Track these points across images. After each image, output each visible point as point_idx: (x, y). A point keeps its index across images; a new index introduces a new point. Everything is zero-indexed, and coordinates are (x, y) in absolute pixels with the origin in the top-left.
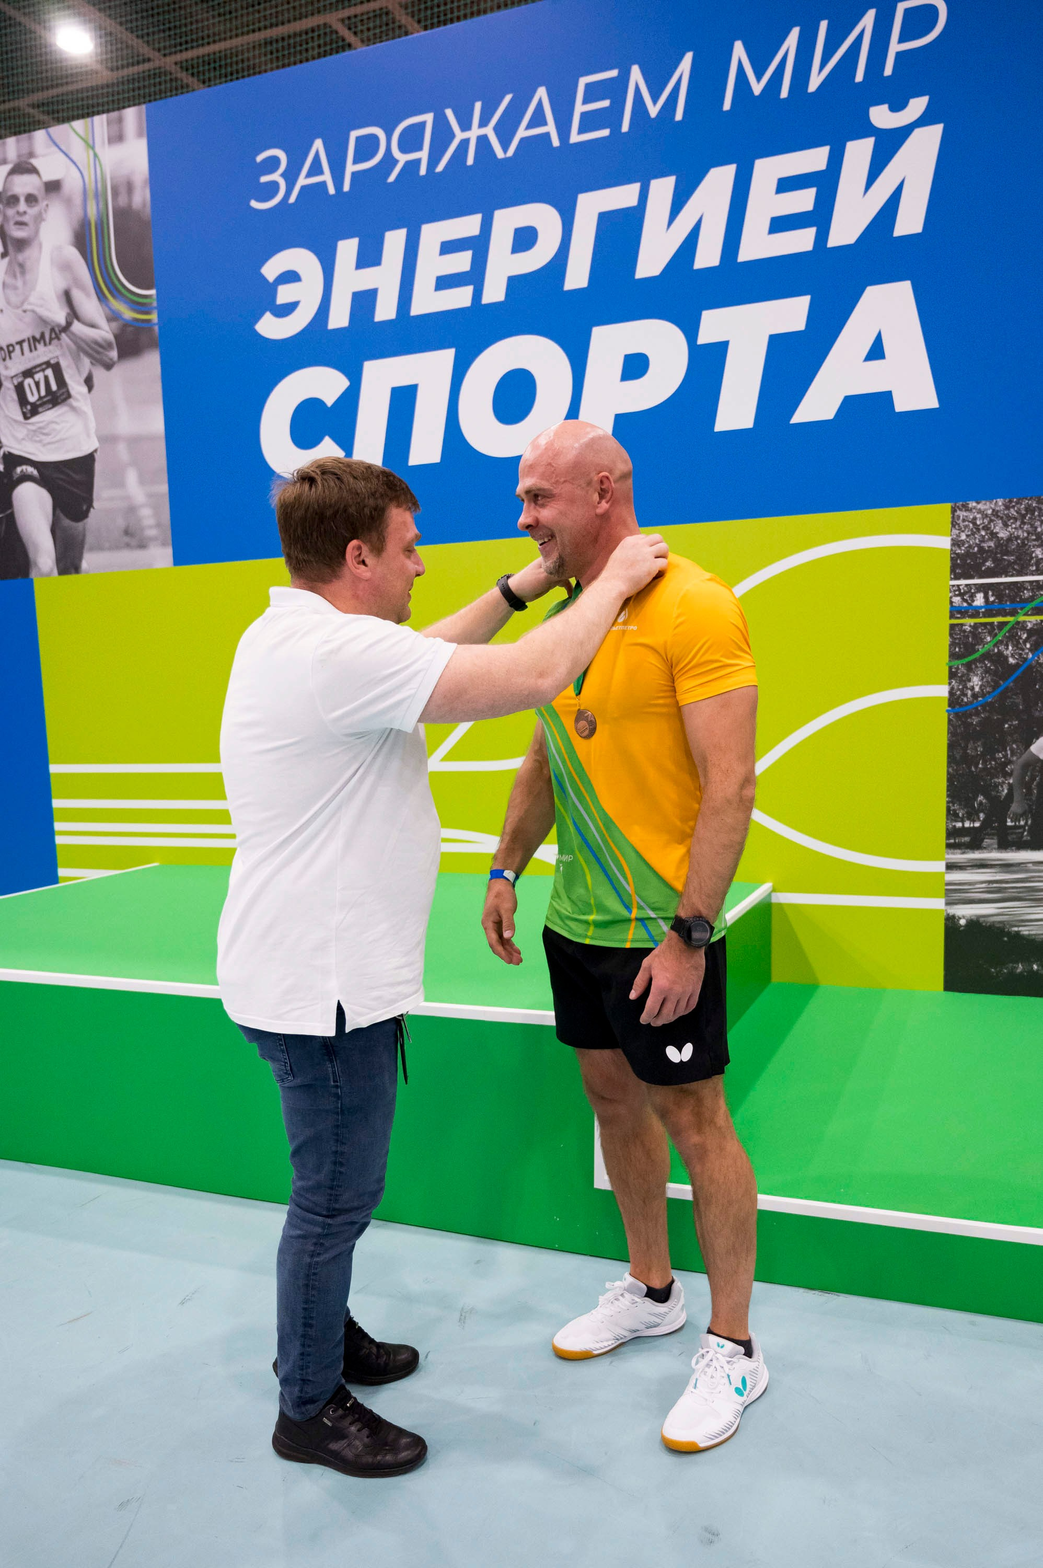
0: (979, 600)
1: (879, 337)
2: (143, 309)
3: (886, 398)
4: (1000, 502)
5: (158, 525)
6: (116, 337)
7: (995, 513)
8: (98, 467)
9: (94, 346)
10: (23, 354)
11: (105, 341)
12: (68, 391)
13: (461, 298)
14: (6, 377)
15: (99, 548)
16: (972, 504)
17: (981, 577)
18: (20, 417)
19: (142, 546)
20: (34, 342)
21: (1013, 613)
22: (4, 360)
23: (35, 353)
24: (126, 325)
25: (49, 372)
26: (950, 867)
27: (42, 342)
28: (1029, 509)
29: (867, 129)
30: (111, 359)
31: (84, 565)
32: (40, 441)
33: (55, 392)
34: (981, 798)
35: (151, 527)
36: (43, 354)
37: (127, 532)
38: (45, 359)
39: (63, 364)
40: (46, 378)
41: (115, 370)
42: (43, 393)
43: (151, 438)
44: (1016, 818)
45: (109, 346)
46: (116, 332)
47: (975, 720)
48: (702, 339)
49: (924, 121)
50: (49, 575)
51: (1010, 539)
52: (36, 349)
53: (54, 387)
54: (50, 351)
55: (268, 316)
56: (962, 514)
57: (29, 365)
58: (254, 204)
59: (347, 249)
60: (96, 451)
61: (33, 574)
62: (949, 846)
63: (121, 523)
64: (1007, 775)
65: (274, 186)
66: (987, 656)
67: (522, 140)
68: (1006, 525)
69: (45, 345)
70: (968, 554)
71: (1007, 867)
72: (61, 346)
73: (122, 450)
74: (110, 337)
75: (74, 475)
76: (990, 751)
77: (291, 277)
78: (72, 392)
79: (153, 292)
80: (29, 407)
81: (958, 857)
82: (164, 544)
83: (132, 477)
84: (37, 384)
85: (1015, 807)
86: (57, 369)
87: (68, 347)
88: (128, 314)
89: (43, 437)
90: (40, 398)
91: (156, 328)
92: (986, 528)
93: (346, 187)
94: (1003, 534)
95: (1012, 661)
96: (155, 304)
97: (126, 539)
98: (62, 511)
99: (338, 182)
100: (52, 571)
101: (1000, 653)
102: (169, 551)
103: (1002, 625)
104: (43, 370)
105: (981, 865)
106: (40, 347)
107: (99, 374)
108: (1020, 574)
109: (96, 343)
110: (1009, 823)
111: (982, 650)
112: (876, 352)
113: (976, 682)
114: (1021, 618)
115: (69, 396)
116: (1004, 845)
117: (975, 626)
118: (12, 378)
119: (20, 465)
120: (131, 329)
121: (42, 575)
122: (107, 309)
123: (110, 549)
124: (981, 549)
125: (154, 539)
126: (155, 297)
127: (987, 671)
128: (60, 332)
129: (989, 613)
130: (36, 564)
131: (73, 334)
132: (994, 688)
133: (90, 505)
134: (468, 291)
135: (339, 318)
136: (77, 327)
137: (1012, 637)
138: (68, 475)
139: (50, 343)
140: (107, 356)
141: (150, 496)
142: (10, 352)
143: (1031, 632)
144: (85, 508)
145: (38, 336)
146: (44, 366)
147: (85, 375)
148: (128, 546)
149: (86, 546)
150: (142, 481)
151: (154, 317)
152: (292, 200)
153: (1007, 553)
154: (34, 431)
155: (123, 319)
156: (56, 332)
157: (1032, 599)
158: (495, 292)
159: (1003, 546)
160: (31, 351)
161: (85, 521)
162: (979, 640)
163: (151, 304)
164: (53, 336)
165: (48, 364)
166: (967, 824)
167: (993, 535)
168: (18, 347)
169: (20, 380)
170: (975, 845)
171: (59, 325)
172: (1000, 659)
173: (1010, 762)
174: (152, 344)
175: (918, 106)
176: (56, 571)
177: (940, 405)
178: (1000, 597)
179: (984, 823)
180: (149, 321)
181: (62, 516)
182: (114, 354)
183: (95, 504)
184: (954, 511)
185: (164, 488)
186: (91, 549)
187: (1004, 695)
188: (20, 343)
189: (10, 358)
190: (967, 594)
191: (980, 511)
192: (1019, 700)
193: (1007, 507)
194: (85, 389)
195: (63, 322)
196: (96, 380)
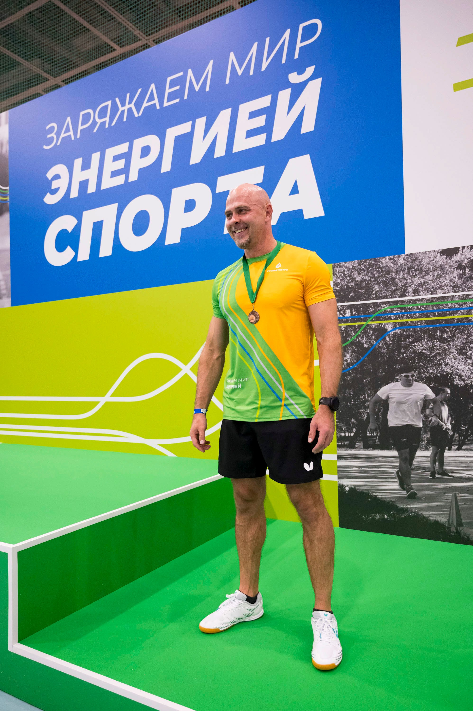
0: (348, 314)
1: (296, 183)
2: (4, 195)
3: (300, 212)
4: (356, 262)
5: (6, 289)
7: (354, 268)
13: (120, 180)
16: (342, 264)
17: (348, 302)
21: (365, 320)
26: (340, 458)
28: (371, 265)
29: (287, 84)
34: (353, 420)
35: (3, 289)
43: (5, 250)
44: (372, 432)
47: (349, 378)
48: (218, 190)
49: (313, 77)
51: (362, 281)
55: (48, 195)
56: (338, 269)
58: (45, 147)
59: (78, 163)
62: (338, 446)
64: (366, 408)
65: (52, 138)
66: (353, 343)
67: (145, 108)
68: (359, 274)
70: (341, 290)
71: (368, 459)
76: (356, 395)
77: (57, 177)
79: (8, 188)
81: (344, 452)
82: (8, 297)
85: (371, 426)
91: (9, 203)
92: (350, 276)
93: (78, 136)
94: (358, 279)
95: (365, 346)
96: (8, 193)
99: (75, 134)
101: (360, 341)
102: (10, 300)
103: (360, 326)
105: (355, 457)
108: (368, 299)
110: (368, 435)
111: (350, 340)
112: (295, 190)
113: (348, 357)
114: (369, 323)
116: (366, 447)
117: (347, 327)
120: (0, 204)
124: (348, 287)
125: (5, 295)
126: (9, 190)
127: (354, 351)
129: (353, 321)
132: (358, 360)
134: (123, 177)
135: (74, 194)
137: (365, 333)
141: (4, 275)
143: (374, 330)
150: (1, 269)
151: (8, 198)
152: (58, 144)
153: (361, 288)
157: (374, 312)
158: (133, 176)
159: (358, 285)
162: (349, 335)
163: (7, 193)
166: (347, 434)
167: (353, 279)
170: (352, 446)
172: (359, 344)
173: (367, 401)
174: (7, 210)
175: (310, 70)
177: (325, 214)
178: (358, 311)
179: (356, 434)
180: (6, 200)
184: (334, 268)
185: (9, 272)
187: (362, 365)
190: (342, 311)
191: (346, 267)
192: (370, 367)
193: (360, 265)
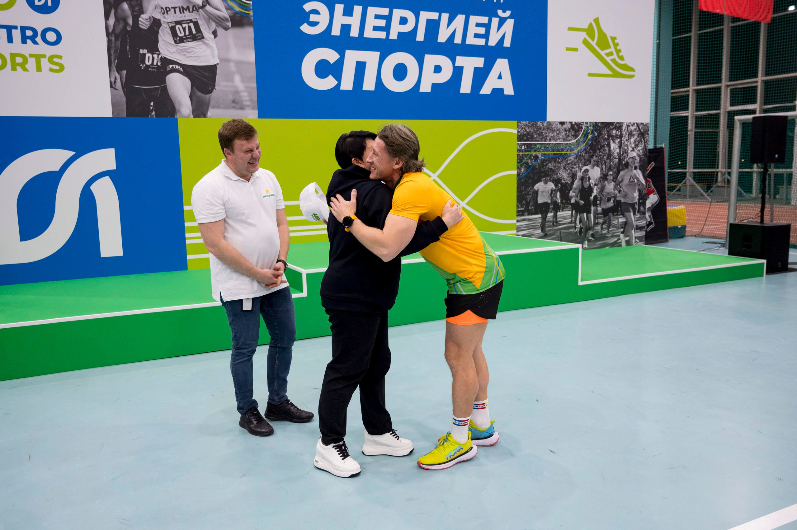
0: (523, 148)
1: (500, 73)
3: (502, 90)
4: (527, 122)
5: (251, 100)
6: (230, 16)
7: (526, 125)
8: (218, 71)
9: (217, 17)
10: (175, 13)
11: (224, 17)
12: (202, 35)
14: (164, 22)
15: (218, 107)
16: (522, 122)
17: (524, 141)
18: (173, 42)
19: (242, 108)
20: (182, 10)
21: (530, 151)
22: (164, 14)
23: (182, 14)
24: (236, 13)
25: (191, 25)
26: (518, 221)
27: (188, 10)
28: (533, 124)
29: (497, 16)
30: (228, 26)
31: (209, 114)
32: (185, 55)
33: (195, 34)
34: (524, 202)
35: (246, 101)
36: (187, 16)
37: (234, 102)
38: (190, 18)
39: (200, 23)
40: (190, 27)
41: (229, 31)
42: (187, 33)
43: (249, 63)
44: (531, 207)
45: (227, 20)
46: (231, 15)
47: (523, 180)
48: (456, 65)
49: (510, 17)
50: (188, 117)
51: (530, 132)
52: (184, 13)
53: (194, 32)
54: (192, 16)
55: (305, 24)
56: (519, 124)
57: (179, 19)
59: (339, 8)
60: (218, 64)
61: (177, 116)
62: (518, 215)
63: (230, 97)
64: (529, 195)
66: (525, 163)
68: (529, 128)
69: (189, 12)
70: (521, 135)
71: (530, 220)
72: (199, 14)
73: (232, 66)
74: (228, 16)
75: (205, 74)
76: (526, 189)
77: (316, 12)
78: (204, 36)
79: (251, 2)
80: (178, 38)
81: (520, 218)
82: (253, 109)
83: (237, 79)
84: (184, 29)
85: (531, 204)
86: (196, 24)
87: (203, 16)
88: (237, 9)
89: (186, 53)
90: (185, 35)
91: (252, 17)
92: (524, 128)
94: (528, 130)
95: (530, 164)
96: (252, 8)
97: (234, 105)
98: (197, 89)
100: (189, 115)
101: (528, 162)
102: (256, 112)
103: (528, 154)
104: (188, 23)
105: (524, 220)
106: (187, 13)
107: (220, 31)
108: (532, 141)
109: (219, 17)
110: (530, 208)
111: (524, 161)
112: (500, 77)
113: (523, 170)
114: (532, 153)
115: (203, 38)
116: (529, 214)
117: (523, 155)
118: (168, 23)
119: (172, 64)
120: (239, 15)
121: (183, 117)
122: (226, 4)
123: (224, 108)
124: (523, 134)
125: (249, 106)
127: (525, 167)
128: (199, 8)
129: (525, 151)
130: (179, 111)
131: (206, 11)
132: (527, 171)
133: (214, 87)
134: (384, 34)
135: (336, 31)
136: (208, 8)
137: (530, 158)
138: (201, 73)
139: (192, 12)
140: (225, 24)
141: (247, 87)
142: (167, 11)
143: (534, 157)
144: (210, 88)
145: (185, 7)
146: (188, 22)
147: (213, 30)
148: (234, 107)
149: (210, 106)
150: (243, 80)
151: (251, 13)
153: (529, 135)
154: (182, 50)
155: (234, 10)
156: (196, 8)
157: (533, 148)
158: (393, 36)
159: (528, 133)
160: (181, 13)
161: (211, 94)
162: (523, 159)
163: (250, 7)
164: (195, 9)
165: (191, 21)
166: (521, 209)
167: (526, 130)
168: (172, 10)
169: (173, 25)
170: (523, 215)
171: (198, 5)
172: (527, 163)
173: (530, 191)
174: (250, 24)
175: (508, 13)
176: (192, 115)
177: (514, 94)
178: (528, 147)
179: (525, 209)
180: (248, 14)
181: (196, 91)
182: (229, 24)
183: (216, 88)
184: (518, 123)
185: (255, 85)
186: (213, 107)
187: (528, 174)
188: (175, 8)
189: (167, 14)
190: (520, 146)
191: (523, 124)
192: (531, 174)
193: (529, 123)
194: (213, 36)
195: (201, 4)
196: (218, 33)
